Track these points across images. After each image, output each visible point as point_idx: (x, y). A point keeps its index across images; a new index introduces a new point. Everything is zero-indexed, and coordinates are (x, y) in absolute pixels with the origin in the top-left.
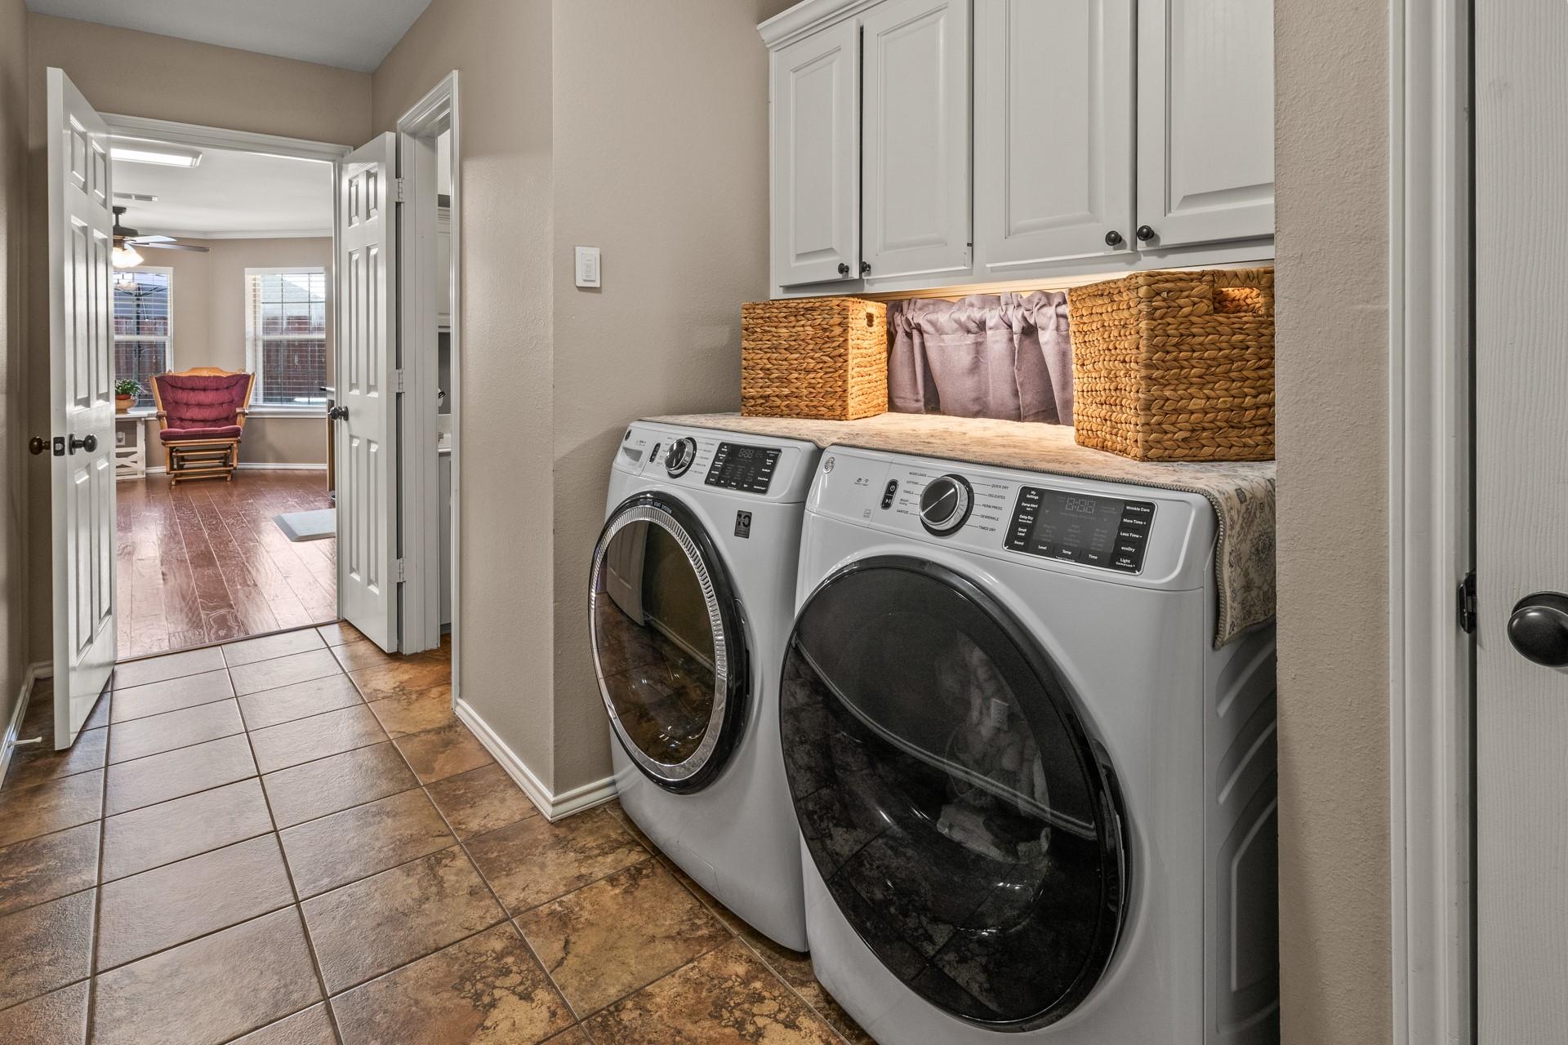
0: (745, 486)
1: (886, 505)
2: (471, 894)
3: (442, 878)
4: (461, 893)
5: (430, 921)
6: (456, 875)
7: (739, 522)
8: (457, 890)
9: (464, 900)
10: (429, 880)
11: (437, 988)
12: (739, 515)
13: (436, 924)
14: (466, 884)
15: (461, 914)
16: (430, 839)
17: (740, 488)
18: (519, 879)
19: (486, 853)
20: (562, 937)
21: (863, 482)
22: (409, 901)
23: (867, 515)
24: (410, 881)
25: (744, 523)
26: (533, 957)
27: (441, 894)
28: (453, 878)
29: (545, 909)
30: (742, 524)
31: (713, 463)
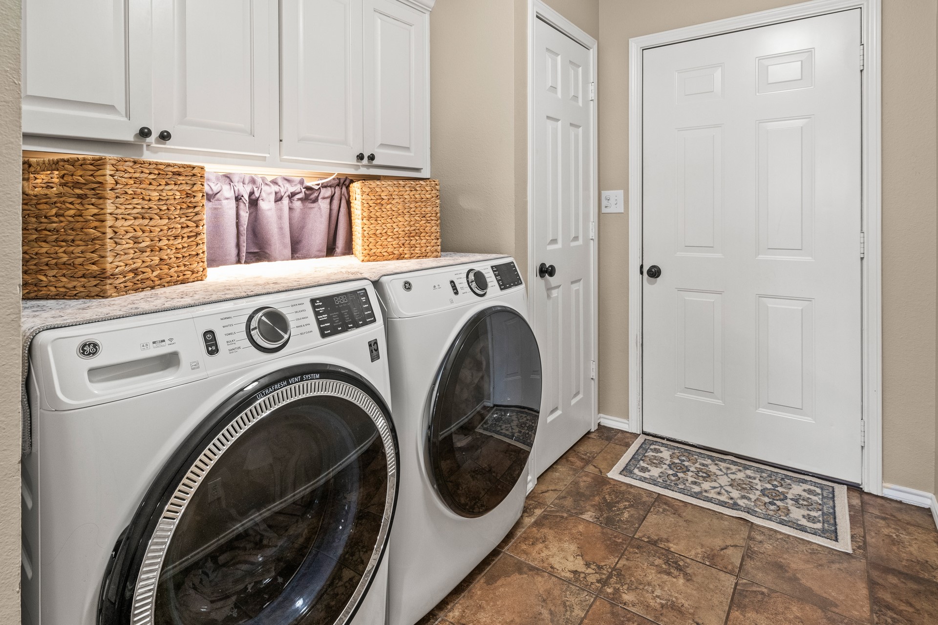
0: (360, 323)
1: (456, 293)
7: (372, 350)
12: (370, 345)
17: (357, 326)
21: (437, 287)
23: (452, 302)
25: (374, 349)
30: (373, 350)
31: (317, 320)
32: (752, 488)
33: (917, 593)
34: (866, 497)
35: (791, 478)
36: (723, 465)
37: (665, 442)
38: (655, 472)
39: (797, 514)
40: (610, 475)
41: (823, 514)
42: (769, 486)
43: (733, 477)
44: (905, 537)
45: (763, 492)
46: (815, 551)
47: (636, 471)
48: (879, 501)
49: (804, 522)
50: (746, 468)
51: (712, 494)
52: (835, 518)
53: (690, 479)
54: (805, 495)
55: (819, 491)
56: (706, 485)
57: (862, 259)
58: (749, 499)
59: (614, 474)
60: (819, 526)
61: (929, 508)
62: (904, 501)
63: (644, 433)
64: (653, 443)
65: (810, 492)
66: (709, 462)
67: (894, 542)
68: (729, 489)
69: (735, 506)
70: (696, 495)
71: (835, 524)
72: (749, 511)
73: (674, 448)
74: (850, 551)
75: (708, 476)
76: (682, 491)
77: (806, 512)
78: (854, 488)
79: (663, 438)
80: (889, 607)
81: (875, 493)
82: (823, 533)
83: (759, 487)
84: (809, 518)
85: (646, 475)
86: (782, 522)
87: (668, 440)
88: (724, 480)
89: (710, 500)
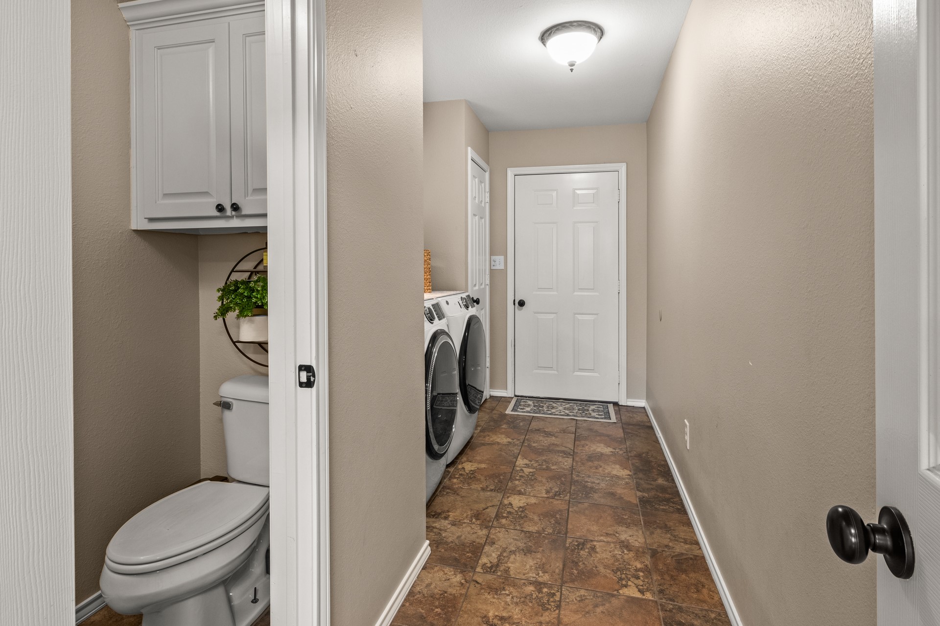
2: (494, 543)
3: (497, 558)
4: (497, 546)
5: (517, 542)
6: (491, 555)
8: (497, 548)
9: (500, 543)
10: (503, 560)
11: (531, 520)
13: (516, 540)
14: (492, 548)
15: (505, 538)
16: (484, 584)
18: (473, 537)
19: (471, 557)
20: (484, 511)
22: (518, 555)
24: (510, 565)
26: (498, 511)
27: (504, 550)
28: (493, 555)
29: (478, 522)
32: (573, 409)
33: (639, 429)
34: (620, 407)
35: (589, 404)
36: (558, 403)
37: (527, 398)
38: (528, 409)
39: (593, 414)
40: (507, 412)
41: (604, 413)
42: (581, 408)
43: (564, 406)
44: (635, 415)
45: (579, 410)
46: (602, 423)
47: (519, 410)
48: (625, 407)
49: (597, 416)
50: (569, 403)
51: (557, 413)
52: (609, 414)
53: (545, 410)
54: (596, 408)
55: (602, 407)
56: (553, 411)
57: (619, 293)
58: (574, 413)
59: (509, 411)
60: (603, 416)
61: (644, 407)
62: (635, 406)
63: (515, 396)
64: (522, 399)
65: (598, 407)
66: (552, 403)
67: (631, 417)
68: (564, 410)
69: (568, 415)
70: (550, 414)
71: (609, 415)
72: (574, 416)
73: (533, 400)
74: (616, 422)
75: (553, 408)
76: (543, 414)
77: (598, 413)
78: (616, 404)
79: (526, 397)
80: (630, 433)
81: (624, 405)
82: (605, 418)
83: (576, 408)
84: (599, 415)
85: (524, 410)
86: (589, 417)
87: (529, 397)
88: (561, 408)
89: (557, 415)
